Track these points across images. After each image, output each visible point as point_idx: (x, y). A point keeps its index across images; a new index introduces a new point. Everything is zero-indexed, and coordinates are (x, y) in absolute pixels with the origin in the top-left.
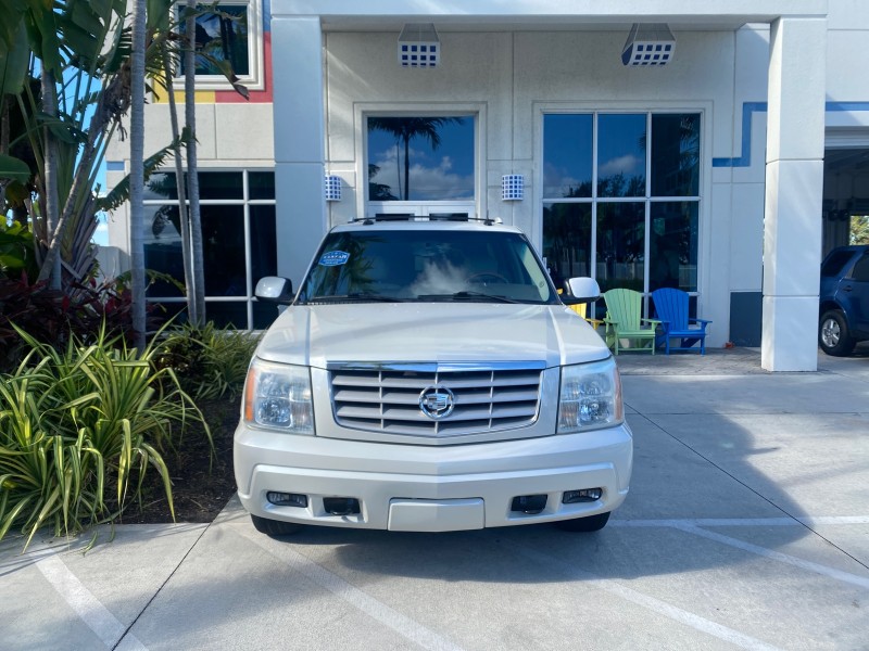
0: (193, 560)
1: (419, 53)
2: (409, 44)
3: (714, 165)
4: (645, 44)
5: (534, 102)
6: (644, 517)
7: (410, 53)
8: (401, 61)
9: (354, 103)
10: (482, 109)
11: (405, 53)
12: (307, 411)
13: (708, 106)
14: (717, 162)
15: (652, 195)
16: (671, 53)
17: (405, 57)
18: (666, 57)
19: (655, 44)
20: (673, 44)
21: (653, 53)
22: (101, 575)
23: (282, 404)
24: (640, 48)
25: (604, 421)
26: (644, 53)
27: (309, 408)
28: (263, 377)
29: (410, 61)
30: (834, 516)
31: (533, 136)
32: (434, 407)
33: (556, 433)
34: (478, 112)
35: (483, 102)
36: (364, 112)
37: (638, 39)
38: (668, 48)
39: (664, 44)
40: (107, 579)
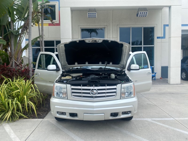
0: (39, 127)
1: (92, 15)
2: (90, 13)
3: (157, 38)
4: (141, 12)
5: (117, 25)
6: (140, 118)
7: (90, 15)
8: (88, 17)
9: (78, 26)
10: (106, 27)
11: (89, 15)
12: (65, 94)
13: (156, 25)
14: (158, 38)
15: (143, 45)
16: (147, 14)
17: (89, 16)
18: (146, 15)
19: (144, 12)
20: (148, 12)
21: (143, 14)
22: (18, 131)
23: (61, 93)
24: (140, 13)
25: (131, 96)
26: (141, 14)
27: (66, 93)
28: (57, 87)
29: (90, 17)
30: (183, 118)
31: (117, 32)
32: (93, 93)
33: (120, 99)
34: (105, 27)
35: (106, 25)
36: (80, 28)
37: (140, 11)
38: (146, 13)
39: (146, 12)
40: (19, 132)
